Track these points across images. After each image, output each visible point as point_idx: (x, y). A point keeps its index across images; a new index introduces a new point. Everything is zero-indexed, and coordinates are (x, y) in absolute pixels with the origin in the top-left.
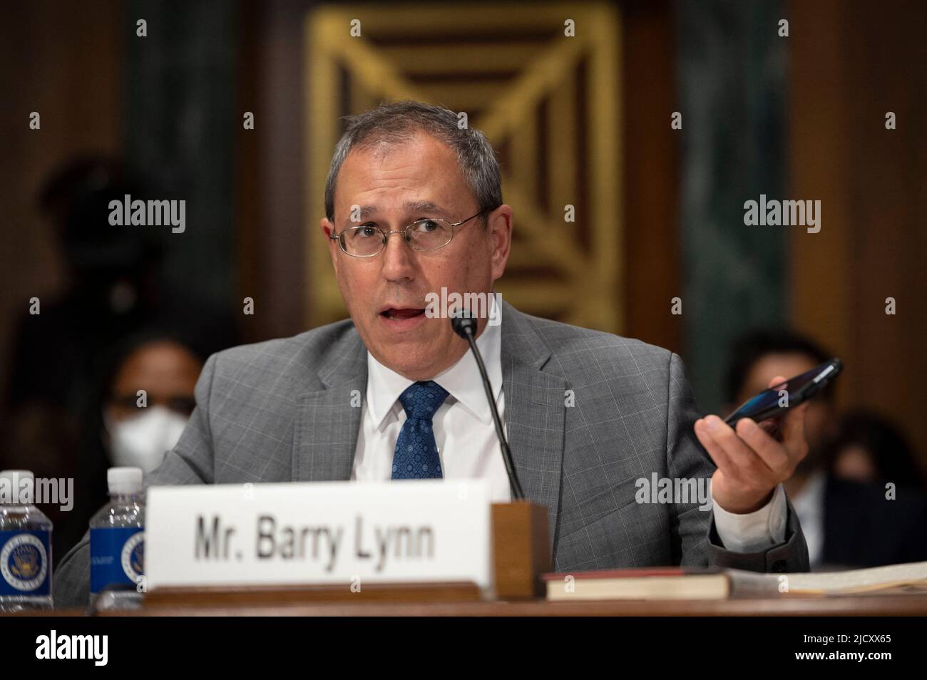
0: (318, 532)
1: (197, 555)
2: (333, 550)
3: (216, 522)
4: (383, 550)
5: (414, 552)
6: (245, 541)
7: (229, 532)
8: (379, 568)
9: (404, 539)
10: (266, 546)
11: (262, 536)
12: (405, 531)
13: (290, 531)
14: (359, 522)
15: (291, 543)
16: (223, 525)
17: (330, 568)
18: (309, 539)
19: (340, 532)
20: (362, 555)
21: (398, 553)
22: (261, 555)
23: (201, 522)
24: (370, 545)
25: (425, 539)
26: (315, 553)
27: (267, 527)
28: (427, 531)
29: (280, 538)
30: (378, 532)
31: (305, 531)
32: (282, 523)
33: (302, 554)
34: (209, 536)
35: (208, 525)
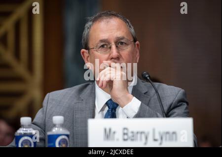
0: (142, 133)
1: (105, 139)
2: (146, 138)
3: (110, 130)
4: (162, 138)
5: (171, 139)
6: (119, 135)
7: (114, 133)
8: (161, 144)
9: (168, 135)
10: (126, 137)
11: (124, 134)
12: (167, 133)
13: (132, 132)
14: (154, 130)
15: (133, 136)
16: (113, 130)
17: (145, 144)
18: (139, 135)
19: (148, 133)
20: (155, 140)
21: (166, 139)
22: (125, 140)
23: (105, 130)
24: (157, 137)
25: (174, 135)
26: (141, 139)
27: (126, 131)
28: (174, 133)
29: (130, 135)
30: (160, 133)
31: (138, 133)
32: (130, 130)
33: (137, 140)
34: (108, 134)
35: (108, 130)
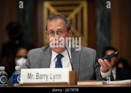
0: (45, 75)
1: (28, 78)
2: (47, 78)
3: (30, 74)
4: (54, 78)
5: (58, 78)
6: (34, 76)
7: (32, 75)
8: (53, 80)
9: (57, 76)
11: (37, 76)
12: (57, 75)
13: (41, 75)
14: (51, 74)
15: (41, 77)
16: (32, 74)
17: (46, 80)
18: (44, 76)
19: (48, 75)
20: (51, 78)
21: (56, 78)
22: (37, 79)
23: (28, 74)
25: (60, 76)
27: (38, 75)
28: (60, 75)
29: (39, 76)
30: (53, 75)
31: (43, 75)
32: (40, 74)
33: (43, 78)
34: (30, 76)
35: (29, 74)
